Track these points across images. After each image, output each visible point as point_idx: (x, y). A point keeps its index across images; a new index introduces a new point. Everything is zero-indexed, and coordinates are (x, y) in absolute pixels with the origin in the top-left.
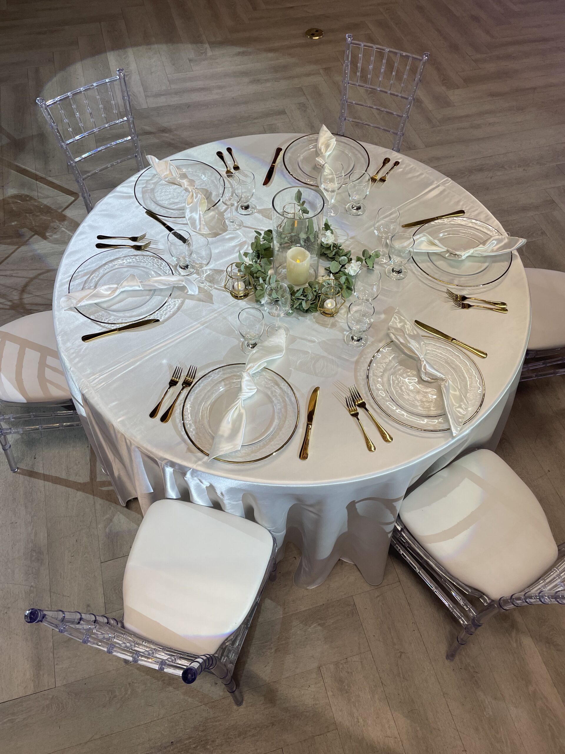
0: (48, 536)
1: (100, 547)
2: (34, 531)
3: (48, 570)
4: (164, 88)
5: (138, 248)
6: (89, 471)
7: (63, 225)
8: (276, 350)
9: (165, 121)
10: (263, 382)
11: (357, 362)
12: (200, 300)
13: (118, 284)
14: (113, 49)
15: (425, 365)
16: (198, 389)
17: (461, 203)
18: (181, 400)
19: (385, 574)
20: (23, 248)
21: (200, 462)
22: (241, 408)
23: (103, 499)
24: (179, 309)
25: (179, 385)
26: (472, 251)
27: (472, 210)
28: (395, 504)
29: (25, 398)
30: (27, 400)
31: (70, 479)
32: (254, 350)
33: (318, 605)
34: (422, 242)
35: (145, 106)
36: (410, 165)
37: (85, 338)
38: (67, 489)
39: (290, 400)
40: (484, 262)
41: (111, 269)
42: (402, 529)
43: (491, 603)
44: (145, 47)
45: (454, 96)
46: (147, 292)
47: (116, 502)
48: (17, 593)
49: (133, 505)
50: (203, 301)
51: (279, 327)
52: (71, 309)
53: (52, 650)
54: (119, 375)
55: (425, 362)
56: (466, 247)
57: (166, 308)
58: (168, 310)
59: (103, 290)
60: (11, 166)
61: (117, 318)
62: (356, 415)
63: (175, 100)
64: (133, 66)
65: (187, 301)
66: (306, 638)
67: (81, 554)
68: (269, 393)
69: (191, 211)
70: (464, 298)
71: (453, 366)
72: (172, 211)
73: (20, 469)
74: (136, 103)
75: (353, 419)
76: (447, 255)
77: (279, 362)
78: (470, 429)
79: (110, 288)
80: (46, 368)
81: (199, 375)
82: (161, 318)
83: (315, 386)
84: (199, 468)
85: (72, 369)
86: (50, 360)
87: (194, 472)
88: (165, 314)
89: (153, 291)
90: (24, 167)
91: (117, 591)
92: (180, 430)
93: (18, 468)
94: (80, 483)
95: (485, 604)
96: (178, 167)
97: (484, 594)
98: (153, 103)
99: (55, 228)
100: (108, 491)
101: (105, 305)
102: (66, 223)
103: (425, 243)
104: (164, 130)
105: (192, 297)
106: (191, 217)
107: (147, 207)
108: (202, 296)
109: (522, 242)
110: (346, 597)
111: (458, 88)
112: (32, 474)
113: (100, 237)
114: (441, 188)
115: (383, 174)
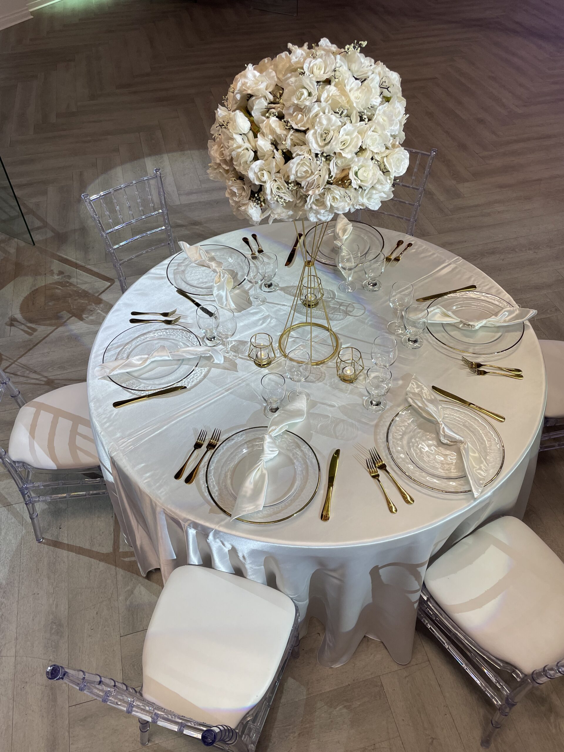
0: (69, 607)
1: (121, 620)
2: (55, 603)
3: (67, 644)
4: (195, 187)
5: (168, 322)
6: (112, 542)
7: (98, 308)
8: (298, 413)
9: (196, 215)
10: (285, 445)
11: (377, 426)
12: (225, 368)
13: (149, 355)
14: (150, 155)
15: (443, 428)
16: (222, 451)
17: (473, 279)
18: (205, 462)
19: (413, 653)
20: (61, 329)
21: (223, 523)
22: (263, 469)
23: (125, 570)
24: (205, 376)
25: (204, 448)
26: (485, 322)
27: (483, 285)
28: (419, 569)
29: (56, 465)
30: (57, 467)
31: (94, 549)
32: (276, 414)
33: (344, 685)
34: (436, 313)
35: (178, 203)
36: (422, 246)
37: (117, 404)
38: (91, 559)
39: (311, 462)
40: (497, 332)
41: (143, 342)
42: (428, 599)
43: (523, 678)
44: (180, 153)
45: (464, 188)
46: (175, 362)
47: (138, 573)
48: (35, 667)
49: (155, 576)
50: (228, 369)
51: (300, 393)
52: (104, 378)
53: (68, 729)
54: (147, 439)
55: (443, 425)
56: (479, 318)
57: (193, 376)
58: (195, 377)
59: (134, 360)
60: (54, 256)
61: (147, 385)
62: (376, 477)
63: (205, 198)
64: (168, 169)
65: (213, 369)
66: (332, 721)
67: (100, 628)
68: (291, 455)
69: (219, 289)
70: (479, 365)
71: (472, 429)
72: (201, 290)
73: (45, 539)
74: (170, 200)
75: (373, 481)
76: (461, 326)
77: (299, 426)
78: (491, 492)
79: (141, 359)
80: (77, 436)
81: (223, 438)
82: (188, 385)
83: (335, 449)
84: (221, 529)
85: (102, 433)
86: (82, 429)
87: (217, 534)
88: (192, 382)
89: (181, 361)
90: (65, 257)
91: (135, 667)
92: (204, 491)
93: (43, 538)
94: (103, 554)
95: (519, 680)
96: (207, 252)
97: (516, 668)
98: (185, 200)
99: (91, 311)
100: (130, 562)
101: (136, 374)
102: (102, 305)
103: (439, 315)
104: (195, 223)
105: (217, 366)
106: (218, 295)
107: (177, 285)
108: (227, 365)
109: (533, 312)
110: (373, 677)
111: (468, 181)
112: (56, 544)
113: (134, 313)
114: (453, 266)
115: (397, 254)
